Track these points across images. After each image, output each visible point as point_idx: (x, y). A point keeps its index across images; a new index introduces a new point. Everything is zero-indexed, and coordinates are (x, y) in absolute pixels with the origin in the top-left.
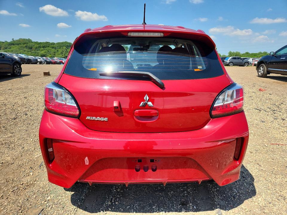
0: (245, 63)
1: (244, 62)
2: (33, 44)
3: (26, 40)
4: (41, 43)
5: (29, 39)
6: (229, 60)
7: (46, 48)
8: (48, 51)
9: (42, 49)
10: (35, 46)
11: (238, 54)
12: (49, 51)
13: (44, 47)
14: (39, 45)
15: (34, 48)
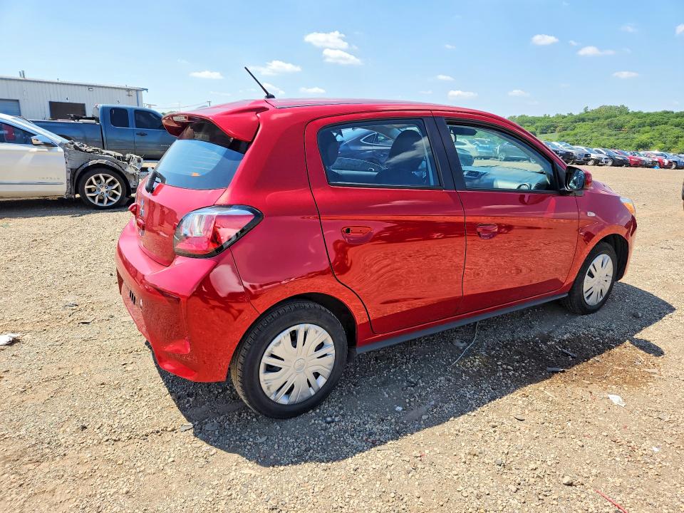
2: (628, 118)
3: (617, 108)
4: (648, 114)
5: (623, 106)
7: (658, 127)
8: (661, 134)
9: (647, 128)
10: (631, 124)
12: (664, 133)
13: (652, 124)
14: (643, 120)
15: (627, 127)
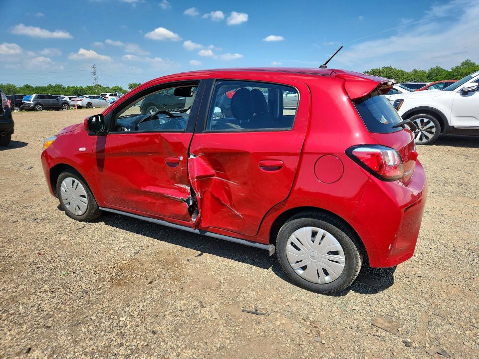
0: (63, 104)
1: (60, 104)
6: (32, 100)
11: (12, 88)
